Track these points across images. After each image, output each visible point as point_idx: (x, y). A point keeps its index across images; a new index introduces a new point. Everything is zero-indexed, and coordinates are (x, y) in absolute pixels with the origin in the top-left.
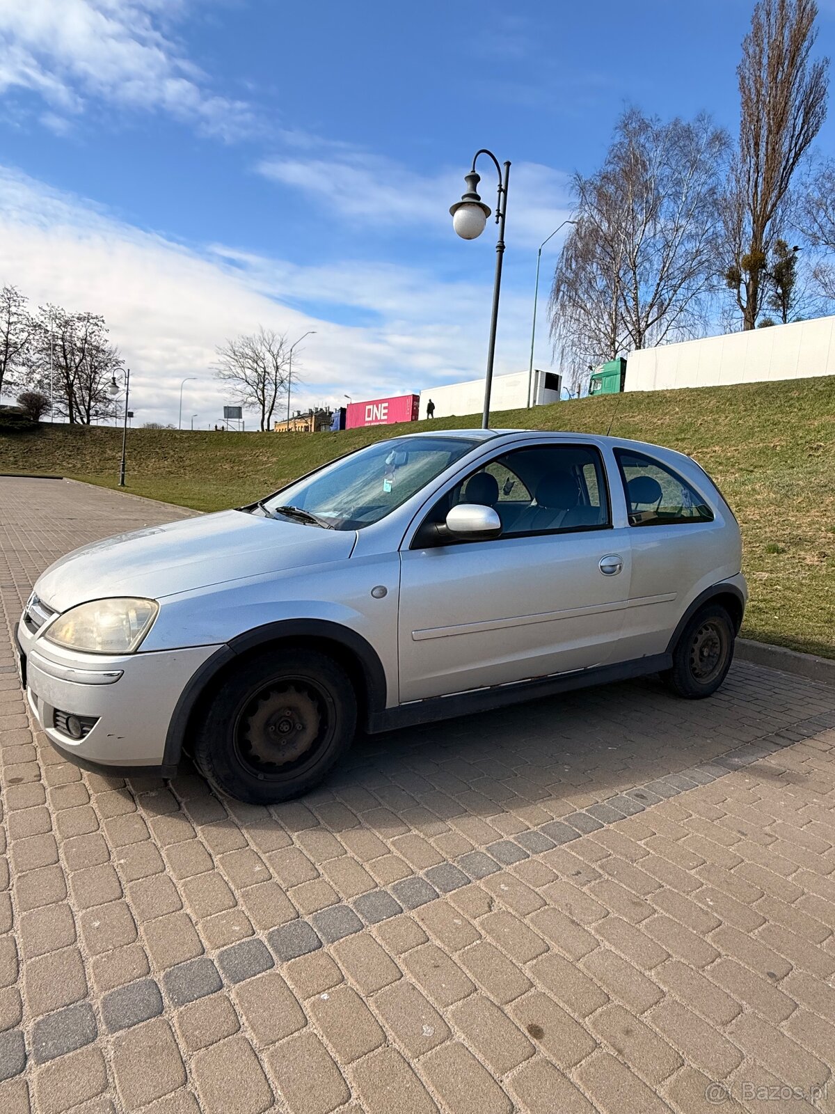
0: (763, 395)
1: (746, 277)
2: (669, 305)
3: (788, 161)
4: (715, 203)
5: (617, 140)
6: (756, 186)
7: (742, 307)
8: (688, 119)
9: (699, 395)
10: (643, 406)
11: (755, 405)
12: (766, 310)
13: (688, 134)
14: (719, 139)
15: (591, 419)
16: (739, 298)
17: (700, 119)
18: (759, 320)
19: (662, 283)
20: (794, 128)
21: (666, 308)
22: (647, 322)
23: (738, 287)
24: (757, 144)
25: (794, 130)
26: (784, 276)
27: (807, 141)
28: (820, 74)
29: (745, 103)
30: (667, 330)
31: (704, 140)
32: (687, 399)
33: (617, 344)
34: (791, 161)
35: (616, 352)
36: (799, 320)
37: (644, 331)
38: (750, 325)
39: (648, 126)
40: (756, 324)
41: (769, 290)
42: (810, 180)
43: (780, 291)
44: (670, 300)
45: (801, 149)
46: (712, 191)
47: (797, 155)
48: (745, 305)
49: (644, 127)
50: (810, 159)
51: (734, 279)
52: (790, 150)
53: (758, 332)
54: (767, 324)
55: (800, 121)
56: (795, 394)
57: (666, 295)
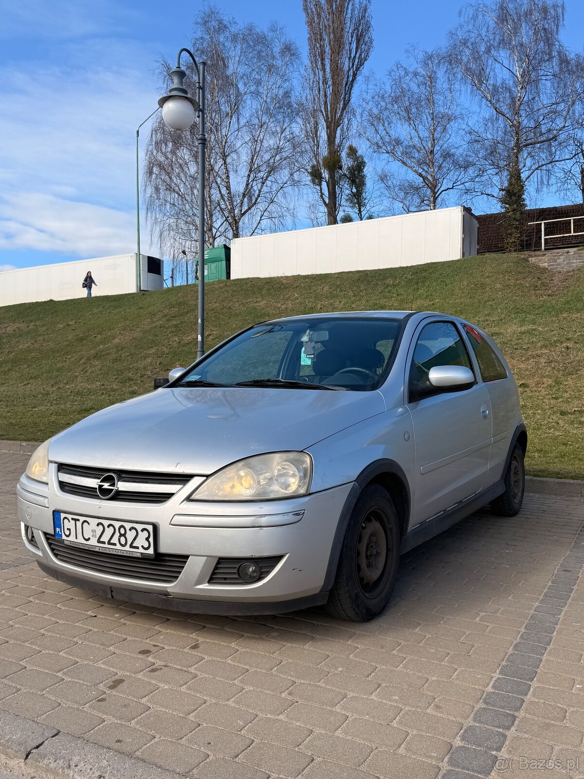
0: (365, 282)
1: (326, 175)
2: (259, 196)
3: (348, 77)
4: (289, 105)
5: (199, 34)
6: (326, 95)
7: (325, 202)
8: (262, 27)
9: (312, 282)
10: (264, 292)
11: (361, 291)
12: (345, 208)
13: (261, 40)
14: (288, 50)
15: (217, 304)
16: (322, 194)
17: (273, 29)
18: (340, 215)
19: (252, 176)
20: (350, 51)
21: (257, 199)
22: (241, 211)
23: (320, 185)
24: (323, 60)
25: (350, 53)
26: (357, 177)
27: (361, 63)
28: (365, 10)
29: (310, 23)
30: (261, 220)
31: (277, 50)
32: (303, 285)
33: (214, 231)
34: (351, 79)
35: (214, 238)
36: (370, 217)
37: (240, 219)
38: (333, 220)
39: (226, 27)
40: (338, 218)
41: (346, 190)
42: (369, 97)
43: (354, 190)
44: (260, 191)
45: (357, 69)
46: (287, 94)
47: (355, 75)
48: (327, 201)
49: (222, 27)
50: (367, 79)
51: (316, 176)
52: (350, 70)
53: (340, 226)
54: (347, 219)
55: (354, 46)
56: (390, 281)
57: (256, 187)
